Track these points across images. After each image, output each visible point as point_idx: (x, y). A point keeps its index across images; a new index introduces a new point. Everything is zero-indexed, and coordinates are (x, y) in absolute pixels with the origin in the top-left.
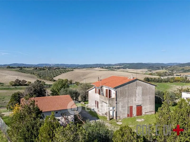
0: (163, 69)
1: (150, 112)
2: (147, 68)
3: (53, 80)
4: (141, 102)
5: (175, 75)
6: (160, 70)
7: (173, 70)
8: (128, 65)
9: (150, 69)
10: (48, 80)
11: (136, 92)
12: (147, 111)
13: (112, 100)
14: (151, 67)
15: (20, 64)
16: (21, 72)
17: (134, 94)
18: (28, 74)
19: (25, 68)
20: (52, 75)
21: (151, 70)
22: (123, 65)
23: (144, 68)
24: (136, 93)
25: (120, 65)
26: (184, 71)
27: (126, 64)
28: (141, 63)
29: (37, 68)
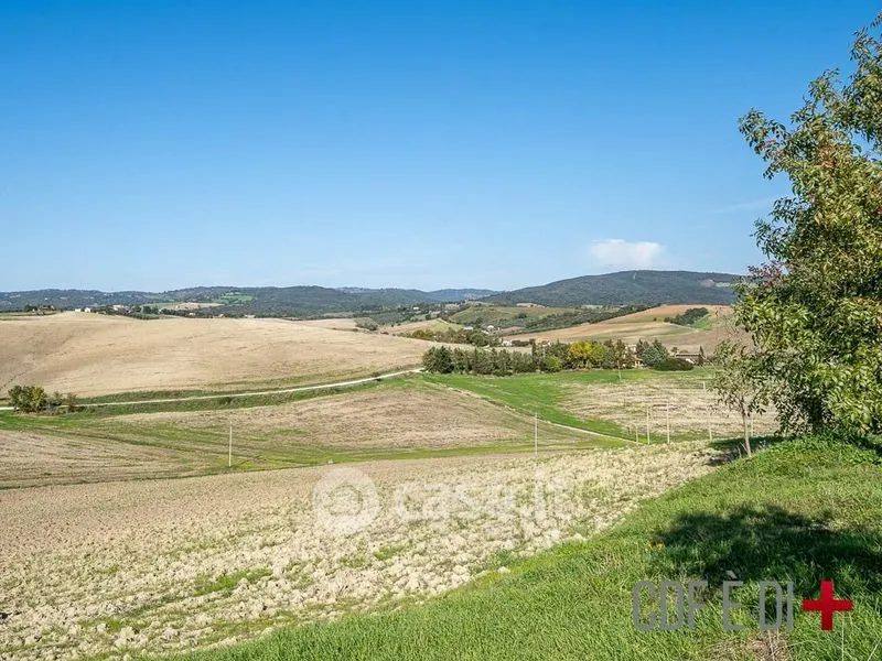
0: (428, 318)
2: (352, 314)
5: (509, 343)
6: (416, 320)
7: (480, 321)
8: (245, 299)
9: (369, 321)
14: (367, 308)
21: (374, 323)
22: (217, 297)
23: (335, 315)
25: (201, 299)
26: (528, 326)
27: (235, 290)
28: (314, 287)
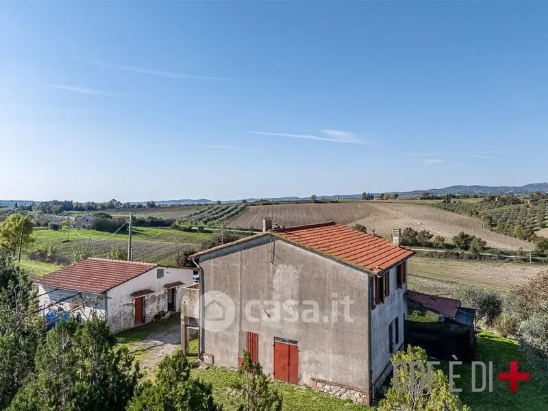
1: (337, 385)
3: (532, 237)
4: (295, 331)
10: (515, 237)
11: (270, 282)
12: (321, 377)
13: (190, 296)
15: (470, 187)
16: (445, 209)
17: (263, 291)
18: (461, 216)
19: (468, 197)
20: (535, 221)
24: (272, 289)
29: (493, 198)
